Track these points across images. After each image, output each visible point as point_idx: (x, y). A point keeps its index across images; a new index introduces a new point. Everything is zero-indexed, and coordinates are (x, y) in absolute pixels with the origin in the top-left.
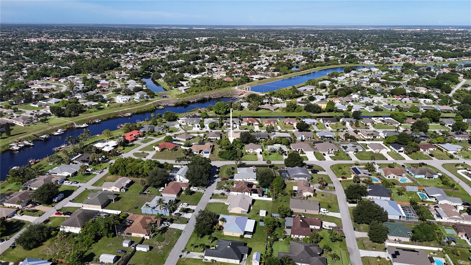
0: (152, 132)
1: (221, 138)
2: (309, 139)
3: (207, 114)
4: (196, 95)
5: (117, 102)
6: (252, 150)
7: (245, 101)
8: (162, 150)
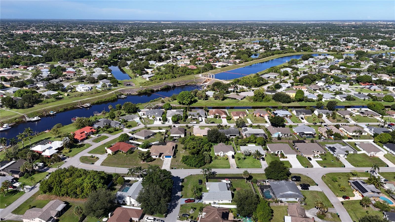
0: (107, 128)
1: (185, 135)
2: (286, 135)
3: (170, 105)
4: (160, 83)
5: (79, 91)
6: (223, 153)
7: (210, 89)
8: (115, 153)
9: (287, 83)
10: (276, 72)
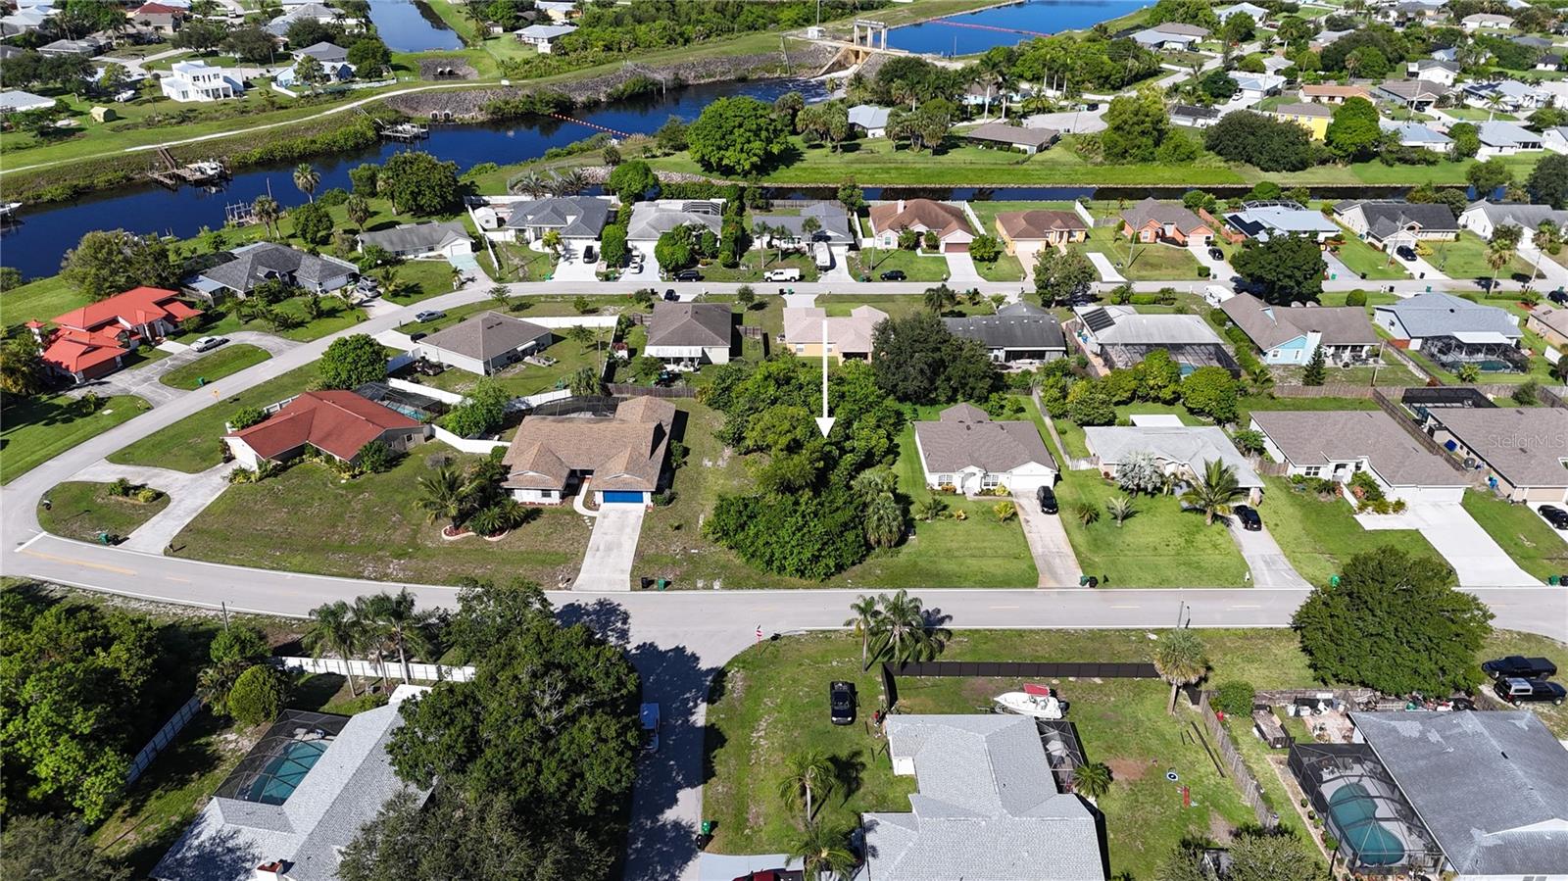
0: (275, 298)
1: (736, 351)
2: (1347, 355)
3: (647, 171)
4: (607, 67)
5: (175, 95)
6: (979, 473)
7: (867, 96)
8: (286, 459)
9: (1262, 70)
10: (1193, 17)
